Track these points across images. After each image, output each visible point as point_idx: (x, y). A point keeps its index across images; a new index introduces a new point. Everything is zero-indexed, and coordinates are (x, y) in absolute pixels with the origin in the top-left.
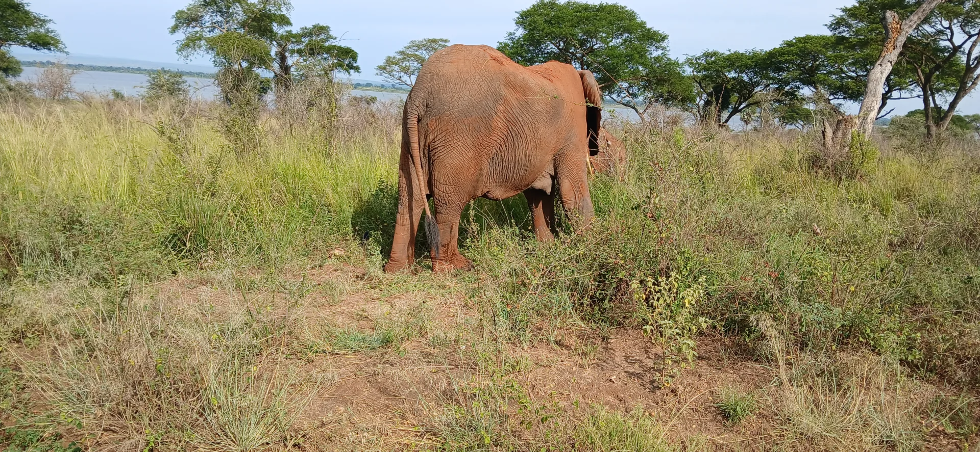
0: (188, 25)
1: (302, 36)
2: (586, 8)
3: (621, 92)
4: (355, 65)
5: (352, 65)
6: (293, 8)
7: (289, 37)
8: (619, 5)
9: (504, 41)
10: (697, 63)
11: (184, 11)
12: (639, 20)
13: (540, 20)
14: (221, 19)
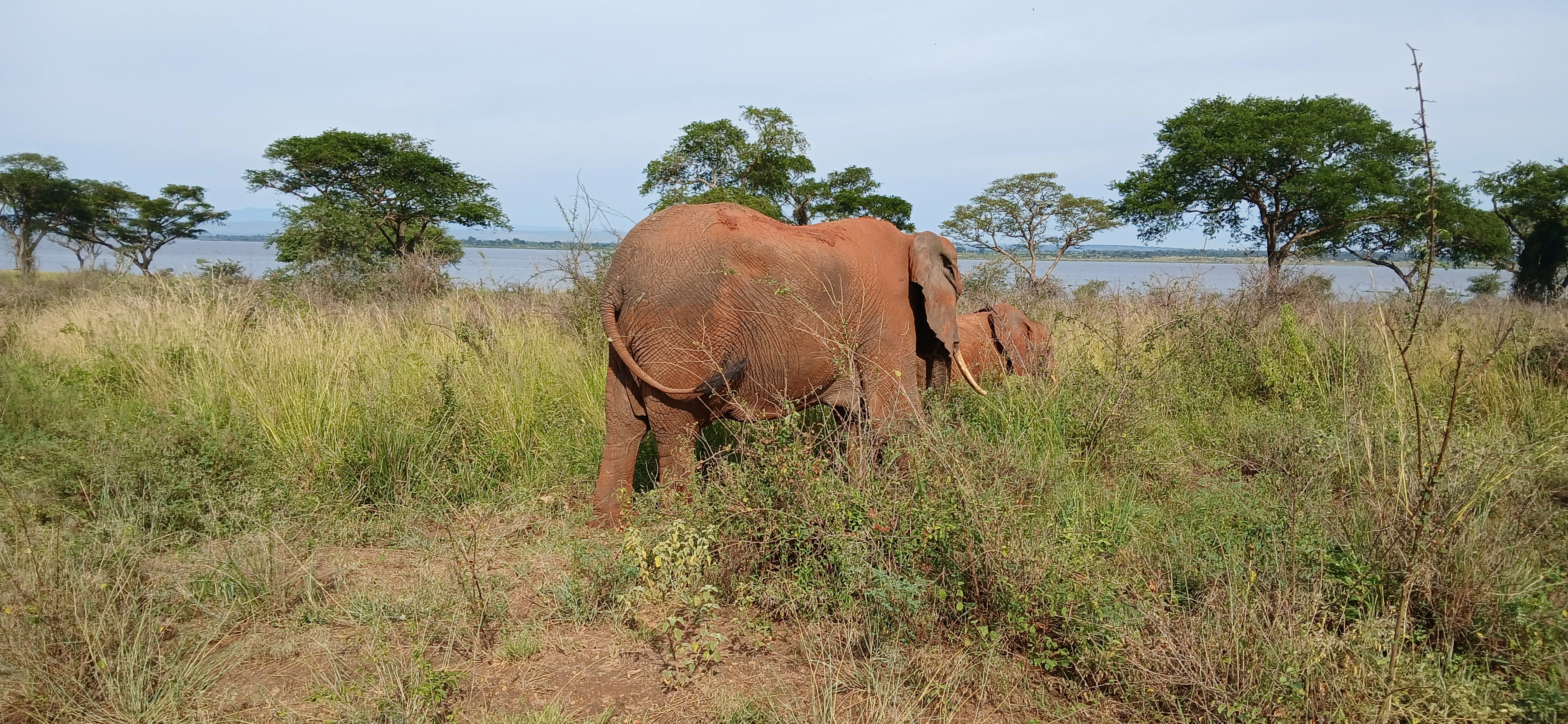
0: (666, 181)
1: (831, 185)
2: (1277, 106)
3: (1368, 241)
4: (907, 223)
5: (903, 223)
6: (809, 145)
7: (811, 188)
8: (1338, 97)
9: (1140, 169)
10: (1500, 185)
11: (659, 162)
12: (1376, 120)
13: (1197, 131)
14: (710, 169)
